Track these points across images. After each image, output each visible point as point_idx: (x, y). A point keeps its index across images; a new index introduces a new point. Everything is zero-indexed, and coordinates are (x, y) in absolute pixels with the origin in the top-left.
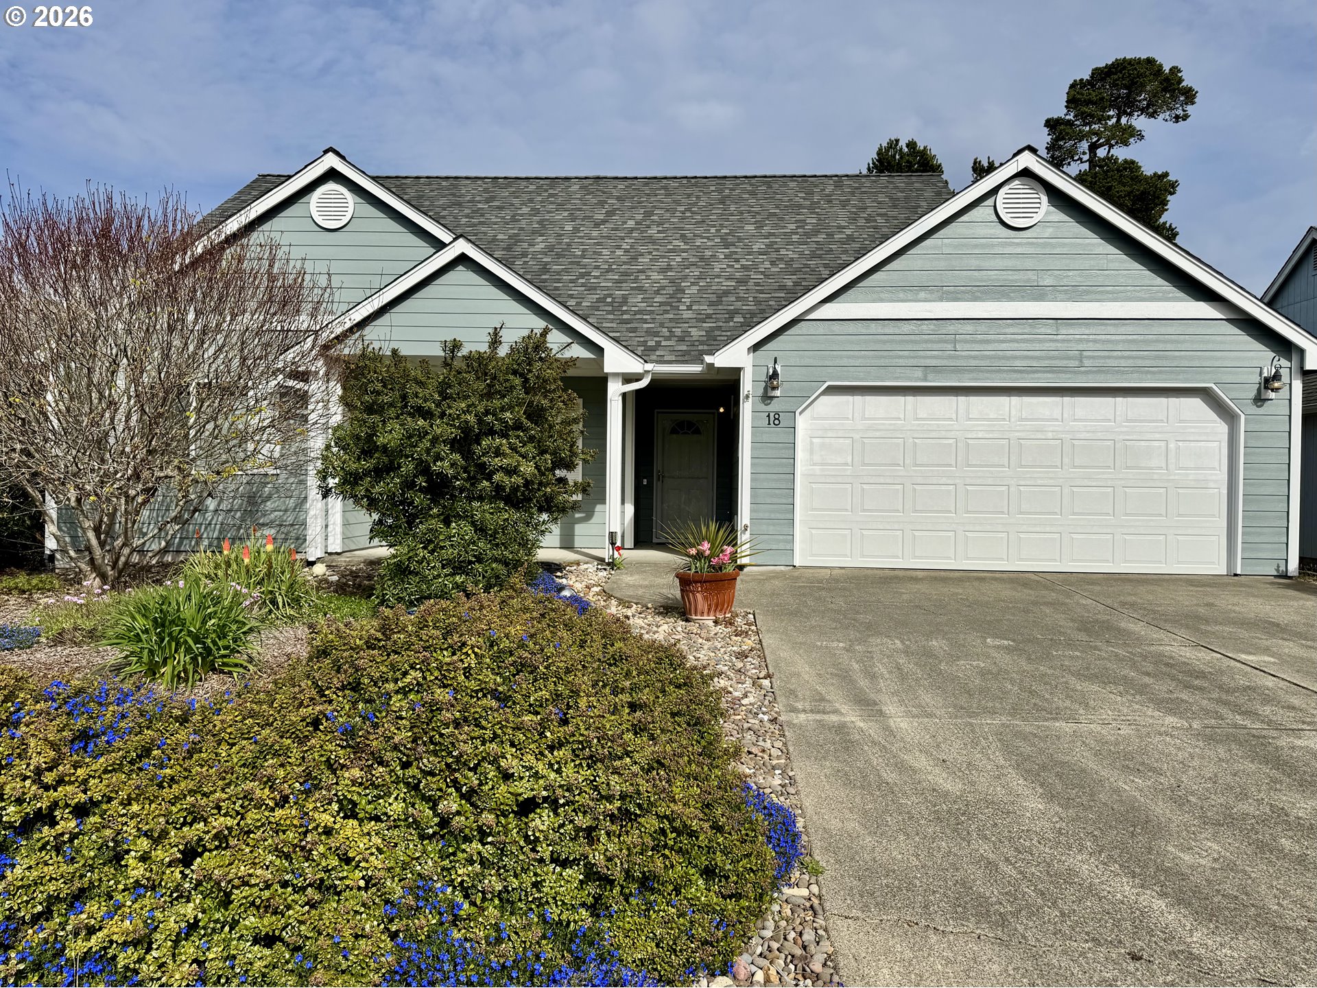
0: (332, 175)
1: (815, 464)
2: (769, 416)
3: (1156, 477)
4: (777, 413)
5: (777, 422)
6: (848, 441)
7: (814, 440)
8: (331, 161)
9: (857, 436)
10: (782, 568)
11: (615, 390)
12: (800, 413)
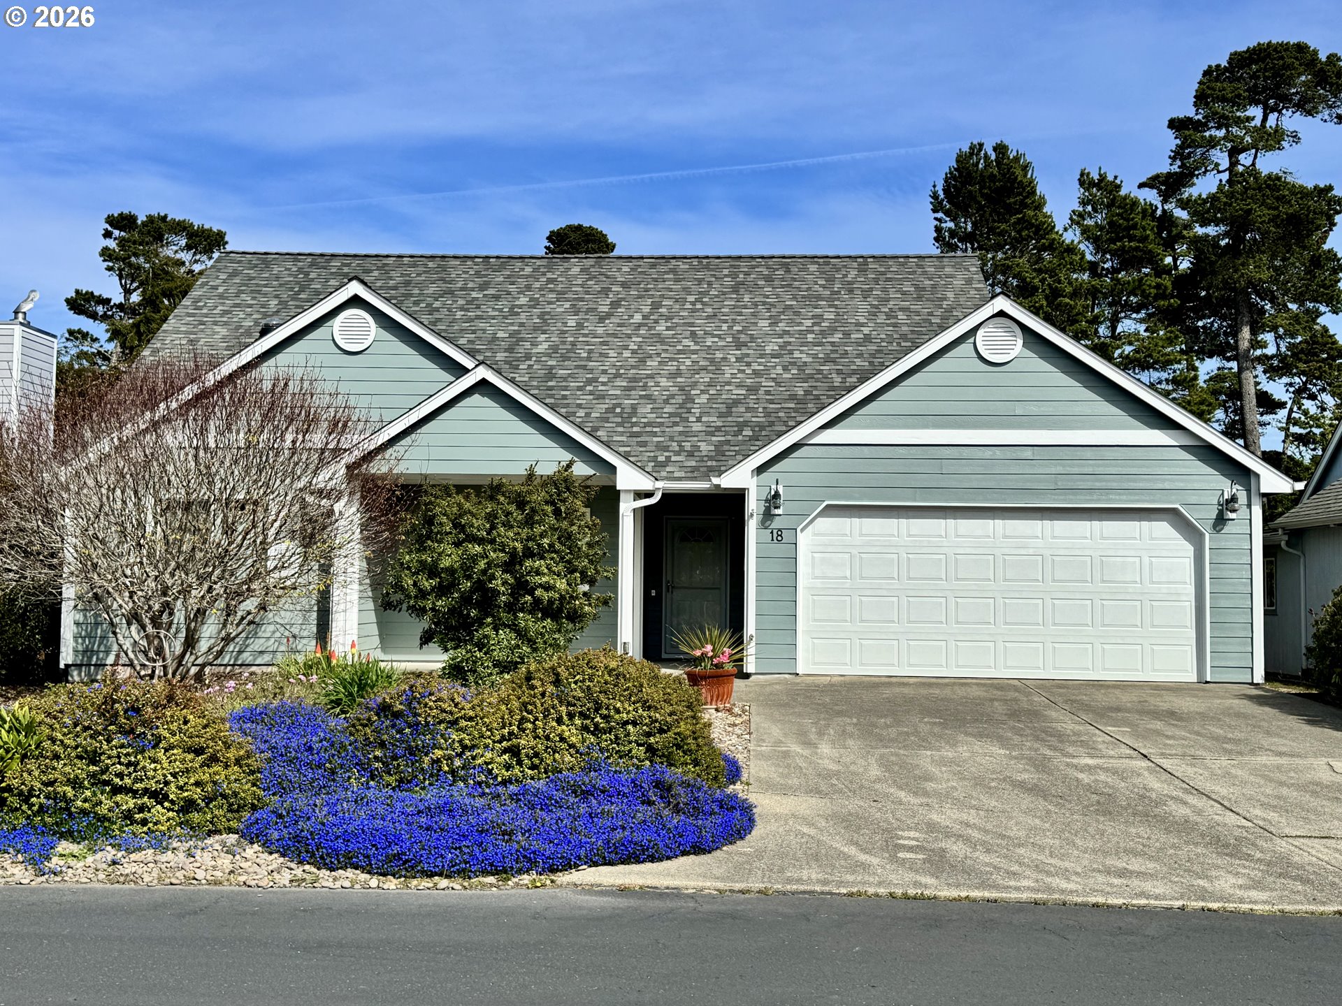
0: (355, 301)
1: (816, 578)
2: (772, 533)
3: (1130, 590)
4: (780, 530)
5: (779, 538)
6: (847, 556)
7: (815, 555)
8: (355, 288)
9: (855, 552)
10: (787, 676)
11: (627, 507)
12: (802, 530)
